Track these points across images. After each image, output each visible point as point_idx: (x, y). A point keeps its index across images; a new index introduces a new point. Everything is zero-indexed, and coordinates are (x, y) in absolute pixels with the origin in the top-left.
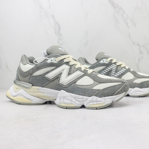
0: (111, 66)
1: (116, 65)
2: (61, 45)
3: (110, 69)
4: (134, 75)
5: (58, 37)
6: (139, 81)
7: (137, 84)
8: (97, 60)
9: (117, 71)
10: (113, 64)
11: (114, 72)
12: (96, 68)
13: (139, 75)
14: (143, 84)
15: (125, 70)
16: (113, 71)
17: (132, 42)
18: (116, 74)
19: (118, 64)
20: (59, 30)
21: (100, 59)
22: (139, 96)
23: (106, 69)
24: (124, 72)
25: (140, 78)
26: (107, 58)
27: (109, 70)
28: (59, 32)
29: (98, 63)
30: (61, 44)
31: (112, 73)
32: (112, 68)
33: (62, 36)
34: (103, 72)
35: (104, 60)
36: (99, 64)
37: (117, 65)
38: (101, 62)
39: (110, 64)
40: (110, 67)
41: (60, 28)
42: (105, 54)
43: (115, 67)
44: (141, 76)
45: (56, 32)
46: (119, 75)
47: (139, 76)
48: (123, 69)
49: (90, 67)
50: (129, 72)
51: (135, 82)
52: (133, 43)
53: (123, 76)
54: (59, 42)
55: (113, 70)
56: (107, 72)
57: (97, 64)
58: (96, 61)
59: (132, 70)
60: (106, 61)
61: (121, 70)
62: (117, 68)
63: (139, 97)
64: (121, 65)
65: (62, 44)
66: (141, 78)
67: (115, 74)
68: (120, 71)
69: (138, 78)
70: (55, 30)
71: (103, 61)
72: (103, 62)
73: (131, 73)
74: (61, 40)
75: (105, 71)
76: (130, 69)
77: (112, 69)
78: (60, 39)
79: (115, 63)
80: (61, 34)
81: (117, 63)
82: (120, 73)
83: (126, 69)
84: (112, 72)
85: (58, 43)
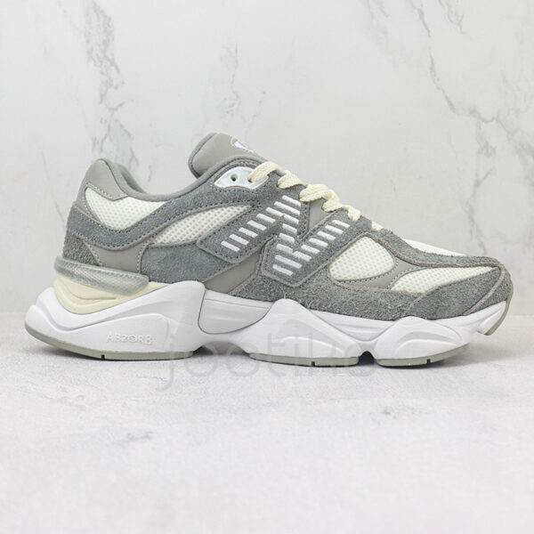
0: (273, 207)
1: (299, 199)
2: (113, 110)
3: (272, 220)
4: (393, 253)
5: (102, 73)
6: (420, 282)
7: (413, 297)
8: (197, 174)
9: (304, 233)
10: (285, 197)
11: (292, 240)
12: (194, 217)
13: (417, 251)
14: (444, 296)
15: (347, 226)
16: (286, 232)
17: (447, 98)
18: (305, 247)
19: (308, 195)
20: (106, 44)
21: (215, 167)
22: (428, 361)
23: (252, 223)
24: (342, 236)
25: (424, 266)
26: (253, 163)
27: (263, 228)
28: (104, 52)
29: (202, 189)
30: (116, 109)
31: (282, 242)
32: (280, 214)
33: (118, 69)
34: (233, 236)
35: (238, 171)
36: (209, 194)
37: (307, 199)
38: (224, 182)
39: (270, 192)
40: (269, 209)
41: (108, 33)
42: (237, 145)
43: (298, 212)
44: (425, 254)
45: (90, 53)
46: (316, 251)
47: (419, 256)
48: (336, 222)
49: (161, 208)
50: (368, 236)
51: (401, 289)
52: (451, 104)
53: (341, 258)
54: (103, 97)
55: (285, 226)
56: (254, 235)
57: (201, 195)
58: (193, 180)
59: (376, 226)
60: (247, 179)
61: (328, 227)
62: (304, 218)
63: (429, 364)
64: (322, 200)
65: (121, 105)
66: (431, 266)
67: (296, 248)
68: (320, 233)
69: (415, 268)
70: (88, 42)
71: (234, 180)
72: (234, 184)
73: (379, 242)
74: (116, 87)
75: (242, 230)
76: (370, 222)
77: (281, 221)
78: (109, 84)
79: (295, 190)
80: (112, 62)
81: (303, 192)
82: (324, 244)
83: (348, 220)
84: (282, 235)
85: (101, 102)
